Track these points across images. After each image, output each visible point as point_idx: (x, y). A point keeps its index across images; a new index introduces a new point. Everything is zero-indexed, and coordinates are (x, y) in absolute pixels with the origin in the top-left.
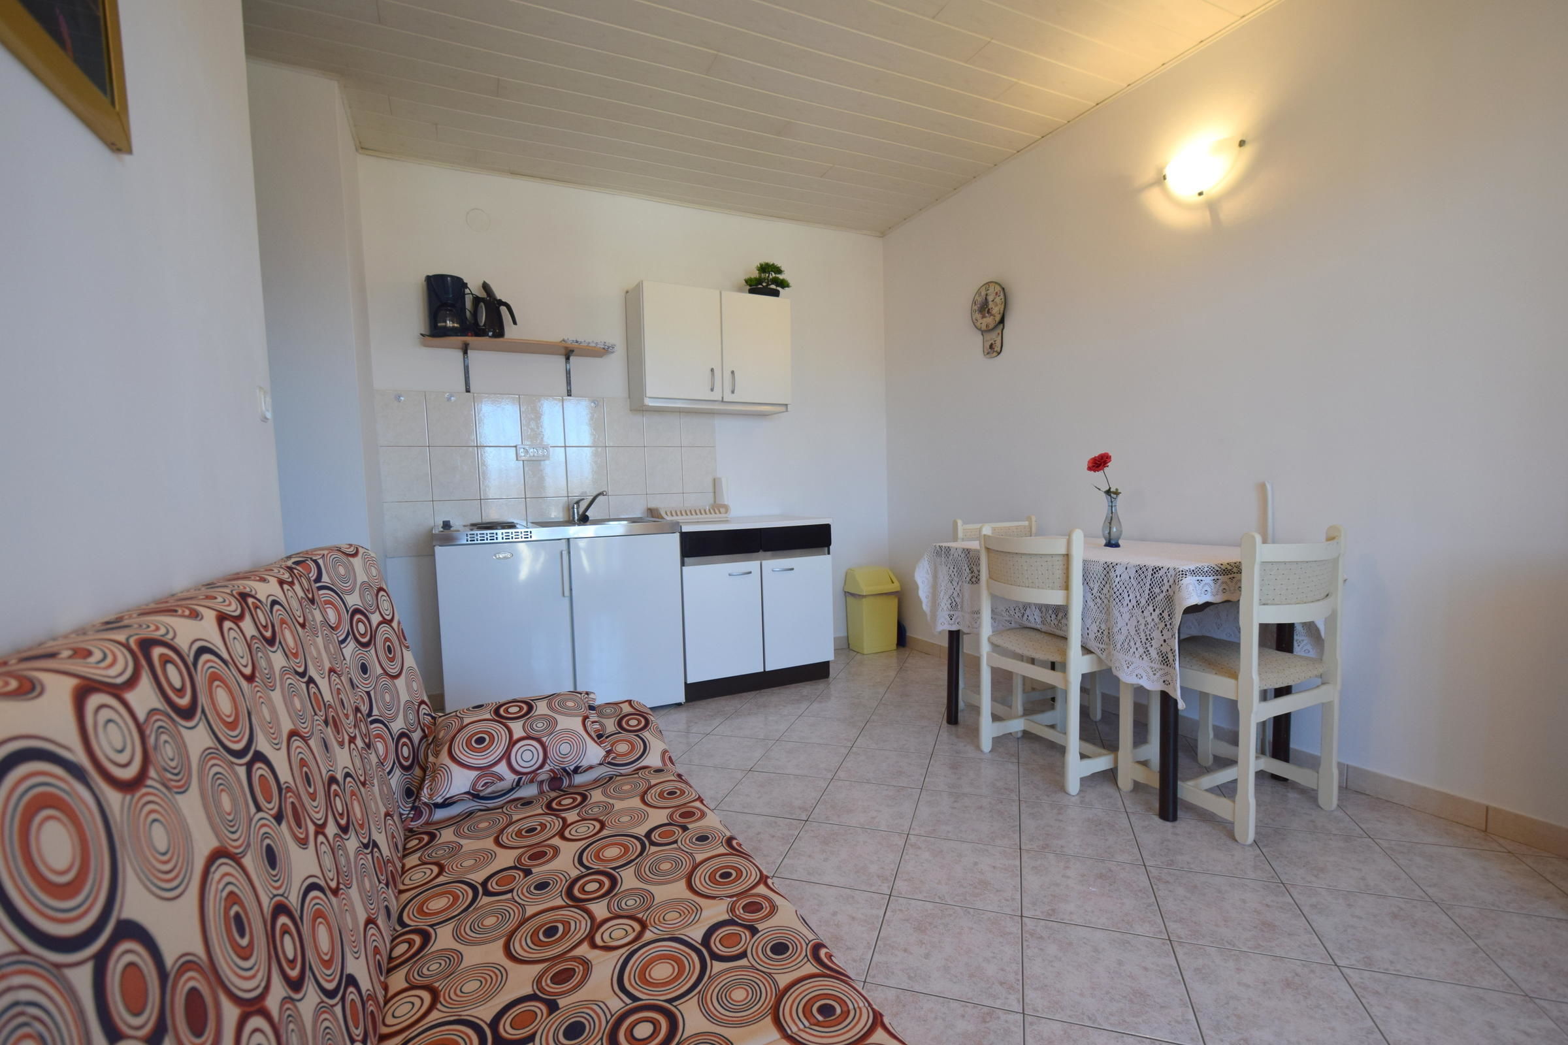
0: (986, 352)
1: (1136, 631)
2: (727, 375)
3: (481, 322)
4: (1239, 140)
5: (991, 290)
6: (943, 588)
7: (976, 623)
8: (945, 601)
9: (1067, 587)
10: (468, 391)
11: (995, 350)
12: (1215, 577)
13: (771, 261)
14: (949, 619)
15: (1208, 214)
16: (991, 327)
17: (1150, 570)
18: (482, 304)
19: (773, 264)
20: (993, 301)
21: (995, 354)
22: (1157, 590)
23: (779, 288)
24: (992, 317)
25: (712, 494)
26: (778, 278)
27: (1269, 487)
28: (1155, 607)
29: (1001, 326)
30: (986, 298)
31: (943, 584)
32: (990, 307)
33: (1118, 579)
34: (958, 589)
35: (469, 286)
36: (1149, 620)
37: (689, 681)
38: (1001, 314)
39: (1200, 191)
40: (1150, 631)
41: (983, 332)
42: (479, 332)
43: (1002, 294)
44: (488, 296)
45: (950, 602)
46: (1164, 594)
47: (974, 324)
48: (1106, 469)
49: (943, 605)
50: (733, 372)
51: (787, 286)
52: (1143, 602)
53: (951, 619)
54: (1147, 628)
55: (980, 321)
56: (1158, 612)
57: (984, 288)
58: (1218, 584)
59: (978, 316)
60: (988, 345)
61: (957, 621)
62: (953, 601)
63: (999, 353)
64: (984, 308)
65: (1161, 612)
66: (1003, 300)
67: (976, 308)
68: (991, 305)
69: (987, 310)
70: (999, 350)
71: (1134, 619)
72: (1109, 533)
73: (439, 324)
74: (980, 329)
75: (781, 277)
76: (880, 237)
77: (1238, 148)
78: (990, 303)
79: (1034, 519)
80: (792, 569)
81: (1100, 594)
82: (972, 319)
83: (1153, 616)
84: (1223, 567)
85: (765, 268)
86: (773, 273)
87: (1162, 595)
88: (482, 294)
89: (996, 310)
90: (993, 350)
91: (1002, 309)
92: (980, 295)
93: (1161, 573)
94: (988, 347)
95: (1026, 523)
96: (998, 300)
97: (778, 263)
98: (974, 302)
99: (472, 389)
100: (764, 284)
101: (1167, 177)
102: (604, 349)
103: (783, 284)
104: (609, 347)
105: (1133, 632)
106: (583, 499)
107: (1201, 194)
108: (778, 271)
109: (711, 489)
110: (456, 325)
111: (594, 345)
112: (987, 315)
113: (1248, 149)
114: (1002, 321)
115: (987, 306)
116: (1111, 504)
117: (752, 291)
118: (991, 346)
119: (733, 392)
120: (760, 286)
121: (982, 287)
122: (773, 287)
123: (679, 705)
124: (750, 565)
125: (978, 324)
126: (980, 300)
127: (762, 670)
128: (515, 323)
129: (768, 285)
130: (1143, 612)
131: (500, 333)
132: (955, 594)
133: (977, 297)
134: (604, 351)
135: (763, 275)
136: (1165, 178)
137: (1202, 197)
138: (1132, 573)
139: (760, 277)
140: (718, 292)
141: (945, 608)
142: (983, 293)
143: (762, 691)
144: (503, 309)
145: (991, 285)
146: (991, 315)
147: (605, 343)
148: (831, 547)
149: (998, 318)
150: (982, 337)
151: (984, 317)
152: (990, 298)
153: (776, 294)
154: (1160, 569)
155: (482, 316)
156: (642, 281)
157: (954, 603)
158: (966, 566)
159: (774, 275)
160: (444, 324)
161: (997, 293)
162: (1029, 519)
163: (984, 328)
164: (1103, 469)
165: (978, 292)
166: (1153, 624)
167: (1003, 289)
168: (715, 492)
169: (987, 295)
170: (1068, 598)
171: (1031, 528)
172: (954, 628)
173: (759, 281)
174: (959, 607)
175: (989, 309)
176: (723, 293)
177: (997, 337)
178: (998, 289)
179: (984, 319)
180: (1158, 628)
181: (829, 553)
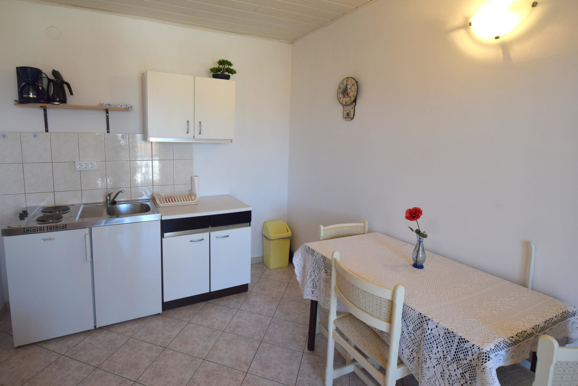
0: (345, 117)
1: (441, 376)
2: (197, 124)
3: (51, 94)
4: (533, 2)
5: (350, 82)
6: (309, 273)
7: (327, 303)
8: (309, 281)
9: (390, 320)
10: (47, 131)
11: (350, 117)
12: (507, 349)
13: (225, 59)
14: (312, 293)
15: (500, 52)
16: (348, 103)
17: (457, 338)
18: (51, 83)
19: (227, 61)
20: (350, 88)
21: (350, 119)
22: (462, 356)
23: (230, 74)
24: (349, 98)
25: (190, 185)
26: (229, 68)
27: (533, 246)
28: (459, 367)
29: (354, 103)
30: (346, 87)
31: (309, 271)
32: (348, 92)
33: (429, 331)
34: (317, 277)
35: (43, 72)
36: (453, 374)
37: (165, 301)
38: (355, 97)
39: (497, 36)
40: (453, 381)
41: (343, 106)
42: (50, 100)
43: (356, 85)
44: (56, 78)
45: (313, 283)
46: (467, 361)
47: (339, 101)
48: (418, 220)
49: (308, 283)
50: (200, 122)
51: (235, 72)
52: (449, 359)
53: (313, 293)
54: (451, 379)
55: (342, 99)
56: (460, 371)
57: (345, 80)
58: (509, 353)
59: (341, 96)
60: (346, 113)
61: (316, 296)
62: (314, 283)
63: (352, 119)
64: (345, 92)
65: (463, 372)
66: (356, 89)
67: (340, 91)
68: (349, 91)
69: (346, 93)
70: (352, 117)
71: (439, 367)
72: (417, 257)
73: (24, 96)
74: (342, 104)
75: (231, 67)
76: (291, 44)
77: (531, 8)
78: (349, 90)
79: (367, 223)
80: (228, 236)
81: (414, 333)
82: (338, 97)
83: (456, 372)
84: (513, 340)
85: (222, 62)
86: (227, 65)
87: (465, 362)
88: (52, 77)
89: (352, 94)
90: (349, 116)
91: (355, 95)
92: (343, 84)
93: (467, 345)
94: (346, 114)
95: (362, 224)
96: (353, 88)
97: (229, 60)
98: (339, 88)
99: (49, 130)
100: (221, 72)
101: (472, 24)
102: (126, 108)
103: (233, 72)
104: (129, 108)
105: (439, 375)
106: (112, 193)
107: (497, 38)
108: (230, 64)
109: (190, 183)
110: (35, 96)
111: (119, 106)
112: (346, 96)
113: (538, 9)
114: (355, 101)
115: (347, 91)
116: (419, 240)
117: (215, 76)
118: (348, 114)
119: (200, 134)
120: (219, 73)
121: (344, 79)
122: (226, 73)
123: (159, 314)
124: (204, 235)
125: (341, 101)
126: (343, 87)
127: (209, 291)
128: (71, 94)
129: (223, 72)
130: (448, 366)
131: (64, 101)
132: (316, 280)
133: (341, 85)
134: (127, 109)
135: (221, 66)
136: (470, 24)
137: (498, 40)
138: (442, 333)
139: (219, 67)
140: (193, 77)
141: (309, 286)
142: (345, 83)
143: (209, 301)
144: (65, 86)
145: (349, 78)
146: (348, 97)
147: (126, 105)
148: (251, 222)
149: (353, 99)
150: (342, 108)
151: (344, 97)
152: (349, 87)
153: (228, 78)
154: (466, 342)
155: (51, 90)
156: (147, 71)
157: (315, 285)
158: (323, 267)
159: (227, 66)
160: (27, 96)
161: (353, 84)
162: (364, 222)
163: (344, 103)
164: (416, 220)
165: (342, 82)
166: (455, 378)
167: (357, 82)
168: (192, 184)
169: (347, 84)
170: (391, 328)
171: (365, 228)
172: (315, 299)
173: (218, 70)
174: (318, 288)
175: (348, 93)
176: (195, 77)
177: (351, 109)
178: (354, 82)
179: (345, 98)
180: (460, 382)
181: (250, 226)
